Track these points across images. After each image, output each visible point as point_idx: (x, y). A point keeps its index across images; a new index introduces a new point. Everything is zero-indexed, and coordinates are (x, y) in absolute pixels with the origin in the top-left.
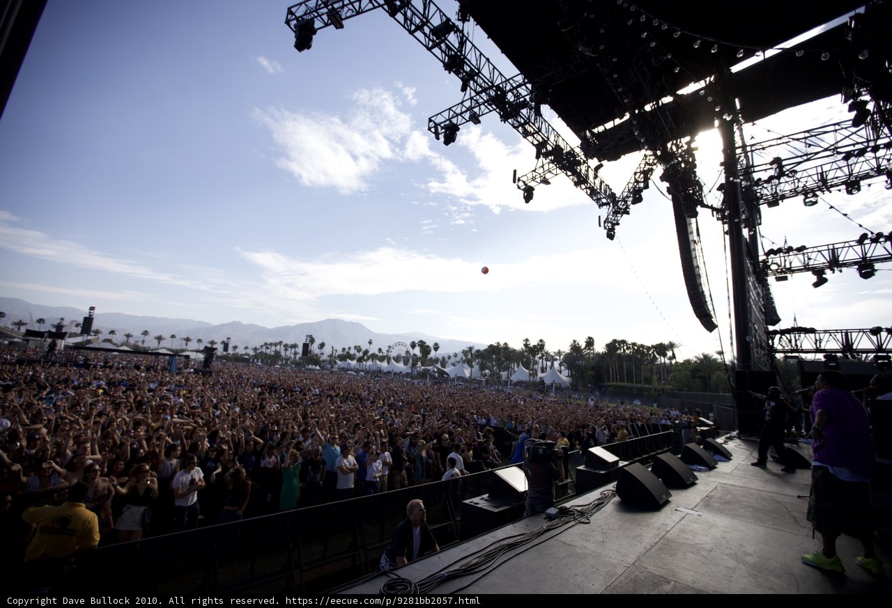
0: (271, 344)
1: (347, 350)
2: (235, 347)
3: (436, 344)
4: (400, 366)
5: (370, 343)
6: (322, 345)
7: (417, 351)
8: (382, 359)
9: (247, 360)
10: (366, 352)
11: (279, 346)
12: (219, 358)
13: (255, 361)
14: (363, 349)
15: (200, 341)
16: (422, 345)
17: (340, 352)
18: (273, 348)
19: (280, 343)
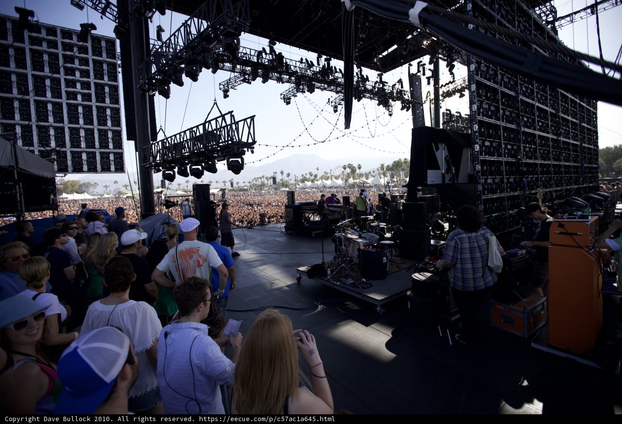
0: (258, 178)
1: (305, 176)
2: (238, 183)
3: (359, 165)
4: (340, 182)
5: (318, 169)
6: (288, 175)
7: (348, 170)
8: (327, 179)
9: (246, 190)
10: (316, 176)
11: (263, 179)
12: (230, 191)
13: (251, 189)
14: (314, 174)
15: (217, 182)
16: (350, 166)
17: (300, 178)
18: (260, 180)
19: (263, 176)
